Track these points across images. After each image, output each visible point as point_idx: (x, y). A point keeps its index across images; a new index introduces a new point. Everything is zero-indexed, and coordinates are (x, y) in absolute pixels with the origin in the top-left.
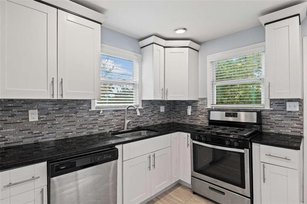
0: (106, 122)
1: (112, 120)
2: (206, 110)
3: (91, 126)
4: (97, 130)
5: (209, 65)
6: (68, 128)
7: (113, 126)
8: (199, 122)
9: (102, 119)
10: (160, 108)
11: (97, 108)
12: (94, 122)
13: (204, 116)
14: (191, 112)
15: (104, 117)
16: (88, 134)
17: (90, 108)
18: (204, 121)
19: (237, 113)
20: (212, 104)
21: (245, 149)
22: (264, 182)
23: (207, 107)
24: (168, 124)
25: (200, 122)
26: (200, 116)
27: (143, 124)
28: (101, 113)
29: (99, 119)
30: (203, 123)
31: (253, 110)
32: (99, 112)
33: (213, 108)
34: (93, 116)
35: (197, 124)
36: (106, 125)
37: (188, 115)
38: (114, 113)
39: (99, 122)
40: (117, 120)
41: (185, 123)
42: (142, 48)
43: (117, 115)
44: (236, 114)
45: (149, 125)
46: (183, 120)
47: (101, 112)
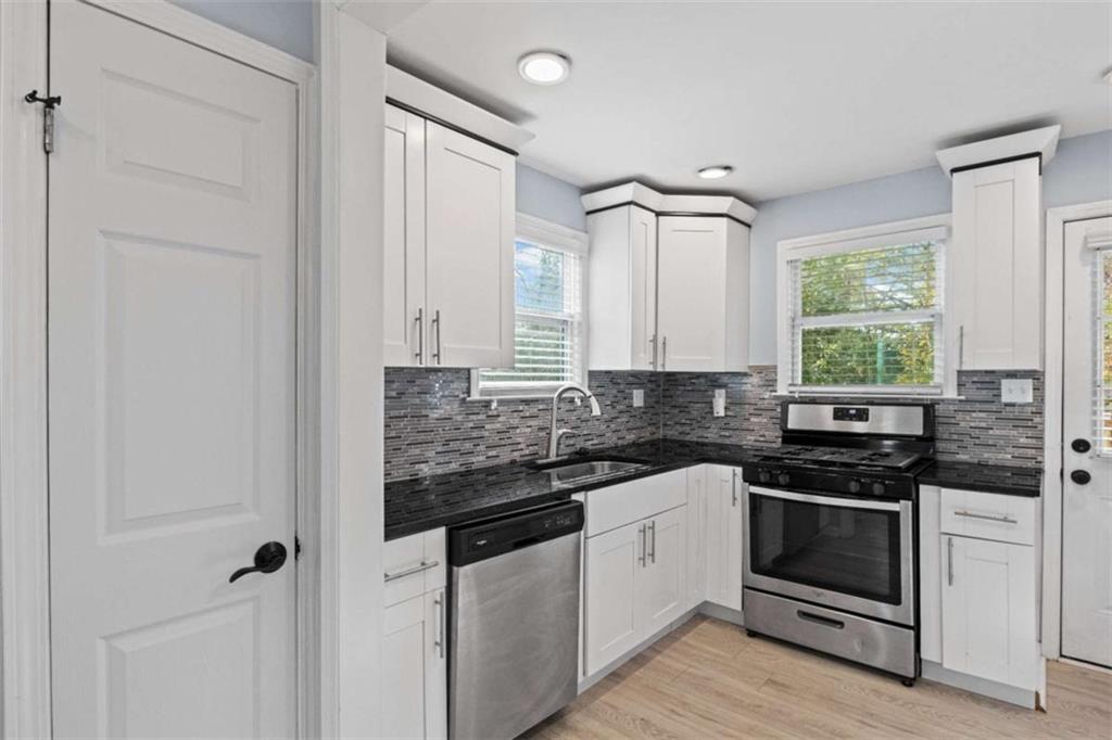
0: (502, 436)
1: (518, 431)
2: (774, 402)
3: (468, 446)
4: (482, 458)
5: (783, 271)
6: (417, 451)
7: (520, 447)
8: (749, 438)
9: (493, 426)
10: (632, 394)
11: (484, 392)
12: (474, 435)
13: (765, 420)
14: (726, 408)
15: (500, 419)
16: (463, 469)
17: (468, 392)
18: (766, 433)
19: (867, 410)
20: (790, 385)
21: (902, 502)
22: (950, 583)
23: (775, 391)
24: (652, 443)
25: (752, 438)
26: (753, 419)
27: (590, 442)
28: (493, 408)
29: (487, 427)
30: (762, 439)
31: (910, 401)
32: (487, 404)
33: (796, 395)
34: (474, 417)
35: (744, 443)
36: (503, 442)
37: (716, 415)
38: (521, 408)
39: (486, 434)
40: (529, 429)
41: (706, 441)
42: (588, 213)
43: (528, 414)
44: (866, 412)
45: (605, 446)
46: (700, 432)
47: (494, 405)
